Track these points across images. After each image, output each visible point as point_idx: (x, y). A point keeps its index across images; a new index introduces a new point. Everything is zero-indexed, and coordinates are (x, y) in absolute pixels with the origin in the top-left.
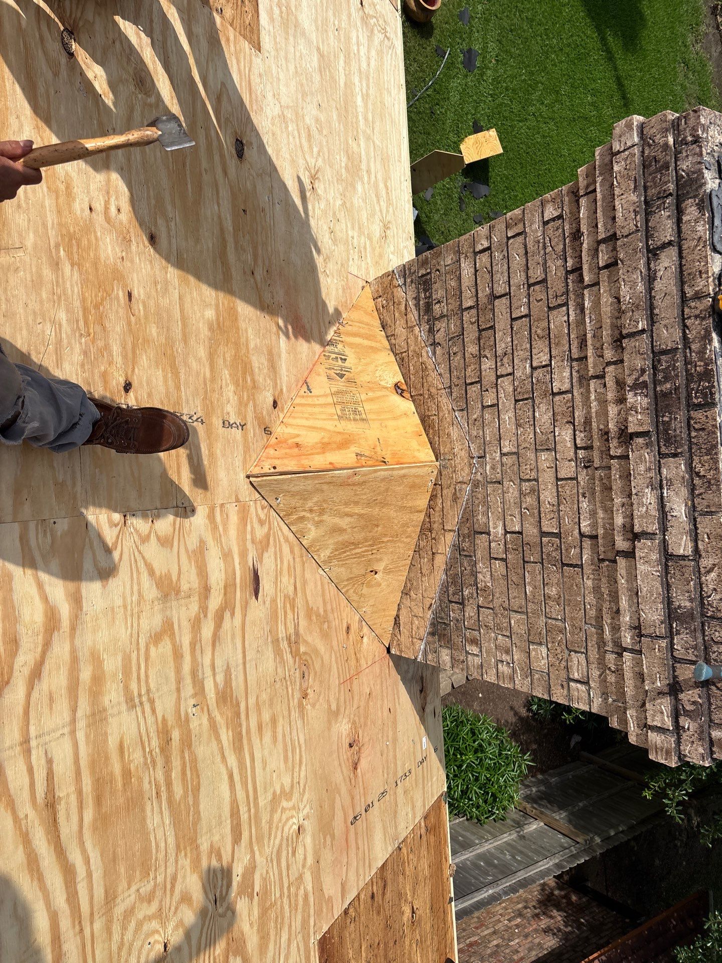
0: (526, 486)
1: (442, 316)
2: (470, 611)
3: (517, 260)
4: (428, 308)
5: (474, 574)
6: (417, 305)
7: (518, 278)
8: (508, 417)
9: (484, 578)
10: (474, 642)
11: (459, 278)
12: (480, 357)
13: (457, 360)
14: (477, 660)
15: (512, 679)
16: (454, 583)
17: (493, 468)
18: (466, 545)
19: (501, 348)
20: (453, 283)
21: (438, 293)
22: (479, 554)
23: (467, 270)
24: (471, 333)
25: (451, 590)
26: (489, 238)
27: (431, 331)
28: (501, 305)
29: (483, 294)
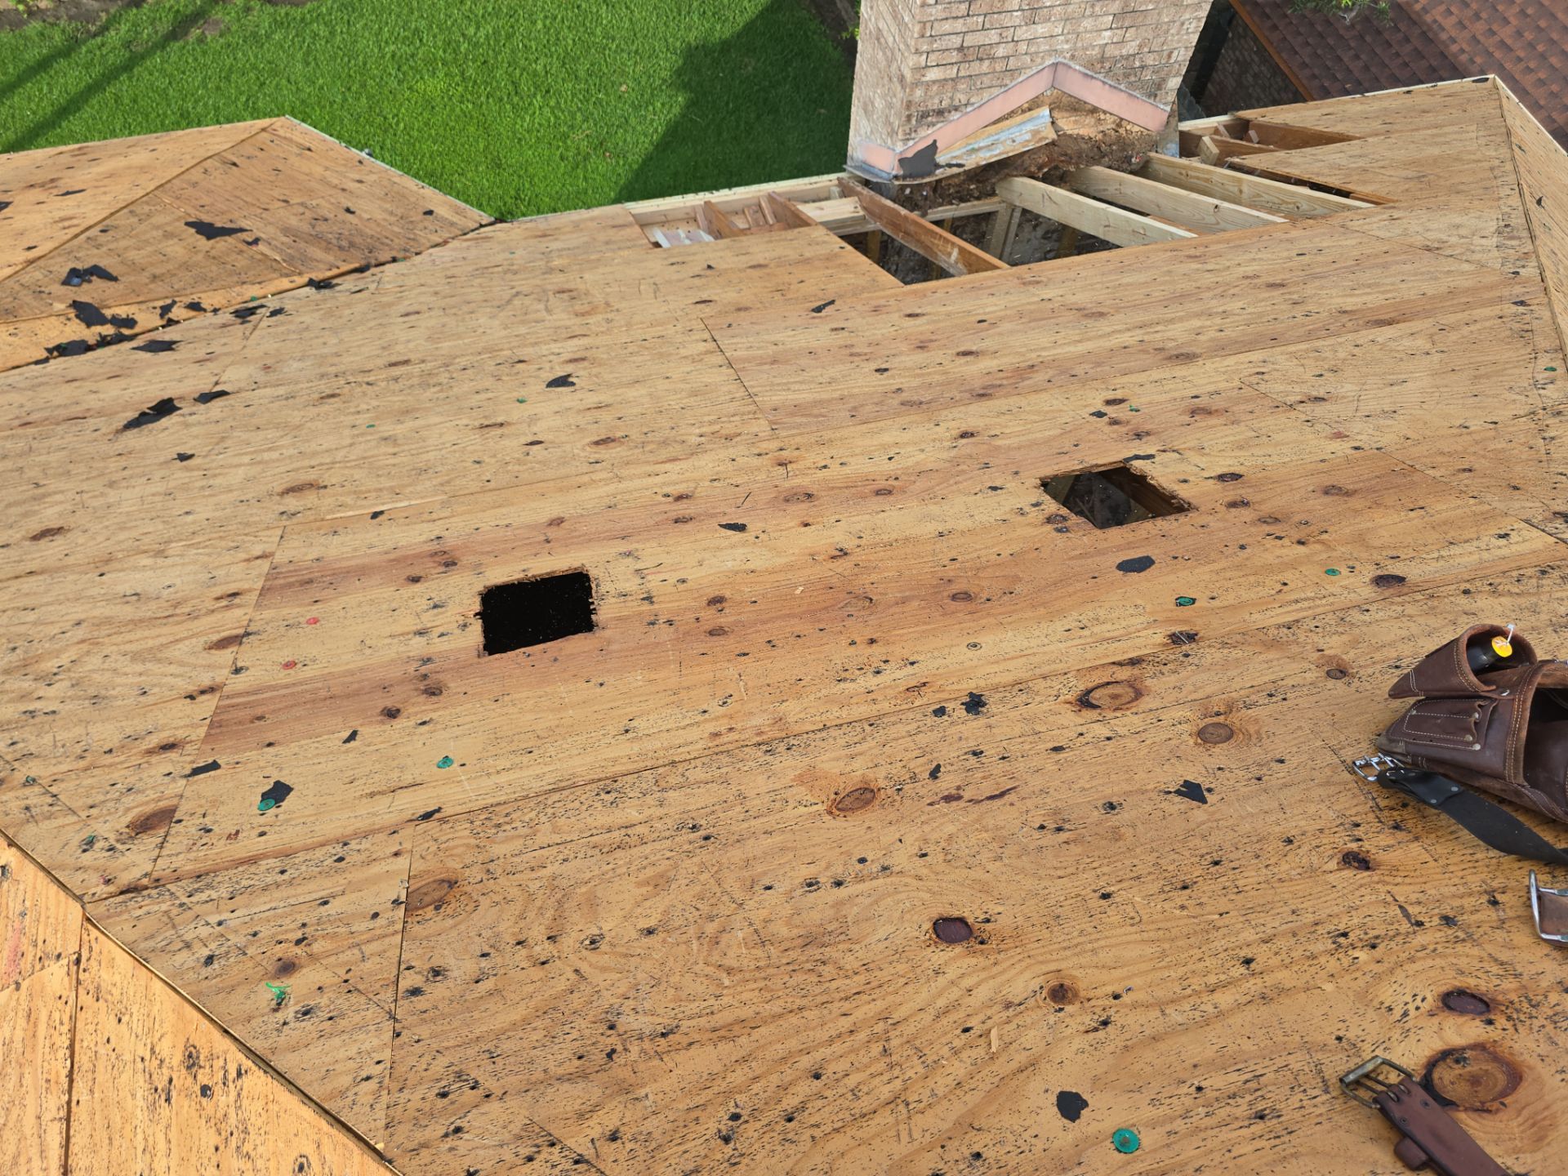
0: (1088, 13)
1: (952, 98)
2: (1150, 60)
3: (947, 27)
4: (940, 113)
5: (1128, 57)
6: (934, 125)
7: (959, 26)
8: (1041, 29)
9: (1131, 48)
10: (1169, 56)
11: (934, 82)
12: (993, 58)
13: (986, 81)
14: (1182, 51)
15: (1199, 20)
16: (1127, 76)
17: (1067, 42)
18: (1107, 65)
19: (995, 39)
20: (935, 88)
21: (934, 104)
22: (1117, 53)
23: (933, 75)
24: (976, 68)
25: (1132, 79)
26: (921, 54)
27: (956, 109)
28: (970, 40)
29: (955, 56)
